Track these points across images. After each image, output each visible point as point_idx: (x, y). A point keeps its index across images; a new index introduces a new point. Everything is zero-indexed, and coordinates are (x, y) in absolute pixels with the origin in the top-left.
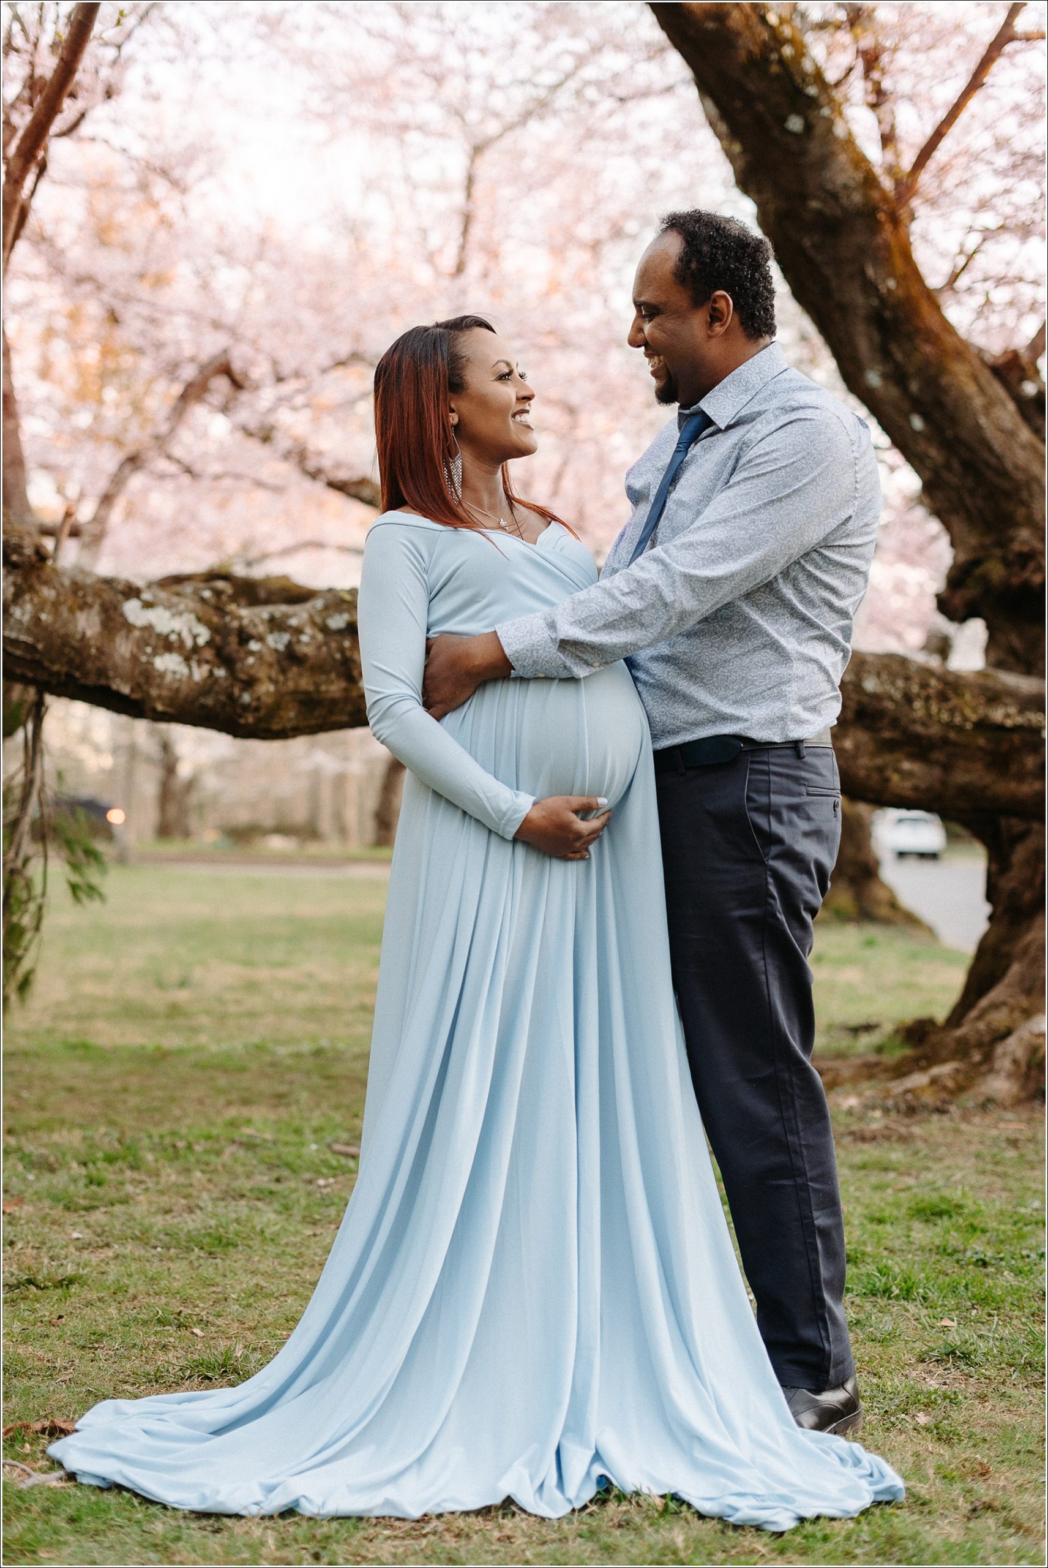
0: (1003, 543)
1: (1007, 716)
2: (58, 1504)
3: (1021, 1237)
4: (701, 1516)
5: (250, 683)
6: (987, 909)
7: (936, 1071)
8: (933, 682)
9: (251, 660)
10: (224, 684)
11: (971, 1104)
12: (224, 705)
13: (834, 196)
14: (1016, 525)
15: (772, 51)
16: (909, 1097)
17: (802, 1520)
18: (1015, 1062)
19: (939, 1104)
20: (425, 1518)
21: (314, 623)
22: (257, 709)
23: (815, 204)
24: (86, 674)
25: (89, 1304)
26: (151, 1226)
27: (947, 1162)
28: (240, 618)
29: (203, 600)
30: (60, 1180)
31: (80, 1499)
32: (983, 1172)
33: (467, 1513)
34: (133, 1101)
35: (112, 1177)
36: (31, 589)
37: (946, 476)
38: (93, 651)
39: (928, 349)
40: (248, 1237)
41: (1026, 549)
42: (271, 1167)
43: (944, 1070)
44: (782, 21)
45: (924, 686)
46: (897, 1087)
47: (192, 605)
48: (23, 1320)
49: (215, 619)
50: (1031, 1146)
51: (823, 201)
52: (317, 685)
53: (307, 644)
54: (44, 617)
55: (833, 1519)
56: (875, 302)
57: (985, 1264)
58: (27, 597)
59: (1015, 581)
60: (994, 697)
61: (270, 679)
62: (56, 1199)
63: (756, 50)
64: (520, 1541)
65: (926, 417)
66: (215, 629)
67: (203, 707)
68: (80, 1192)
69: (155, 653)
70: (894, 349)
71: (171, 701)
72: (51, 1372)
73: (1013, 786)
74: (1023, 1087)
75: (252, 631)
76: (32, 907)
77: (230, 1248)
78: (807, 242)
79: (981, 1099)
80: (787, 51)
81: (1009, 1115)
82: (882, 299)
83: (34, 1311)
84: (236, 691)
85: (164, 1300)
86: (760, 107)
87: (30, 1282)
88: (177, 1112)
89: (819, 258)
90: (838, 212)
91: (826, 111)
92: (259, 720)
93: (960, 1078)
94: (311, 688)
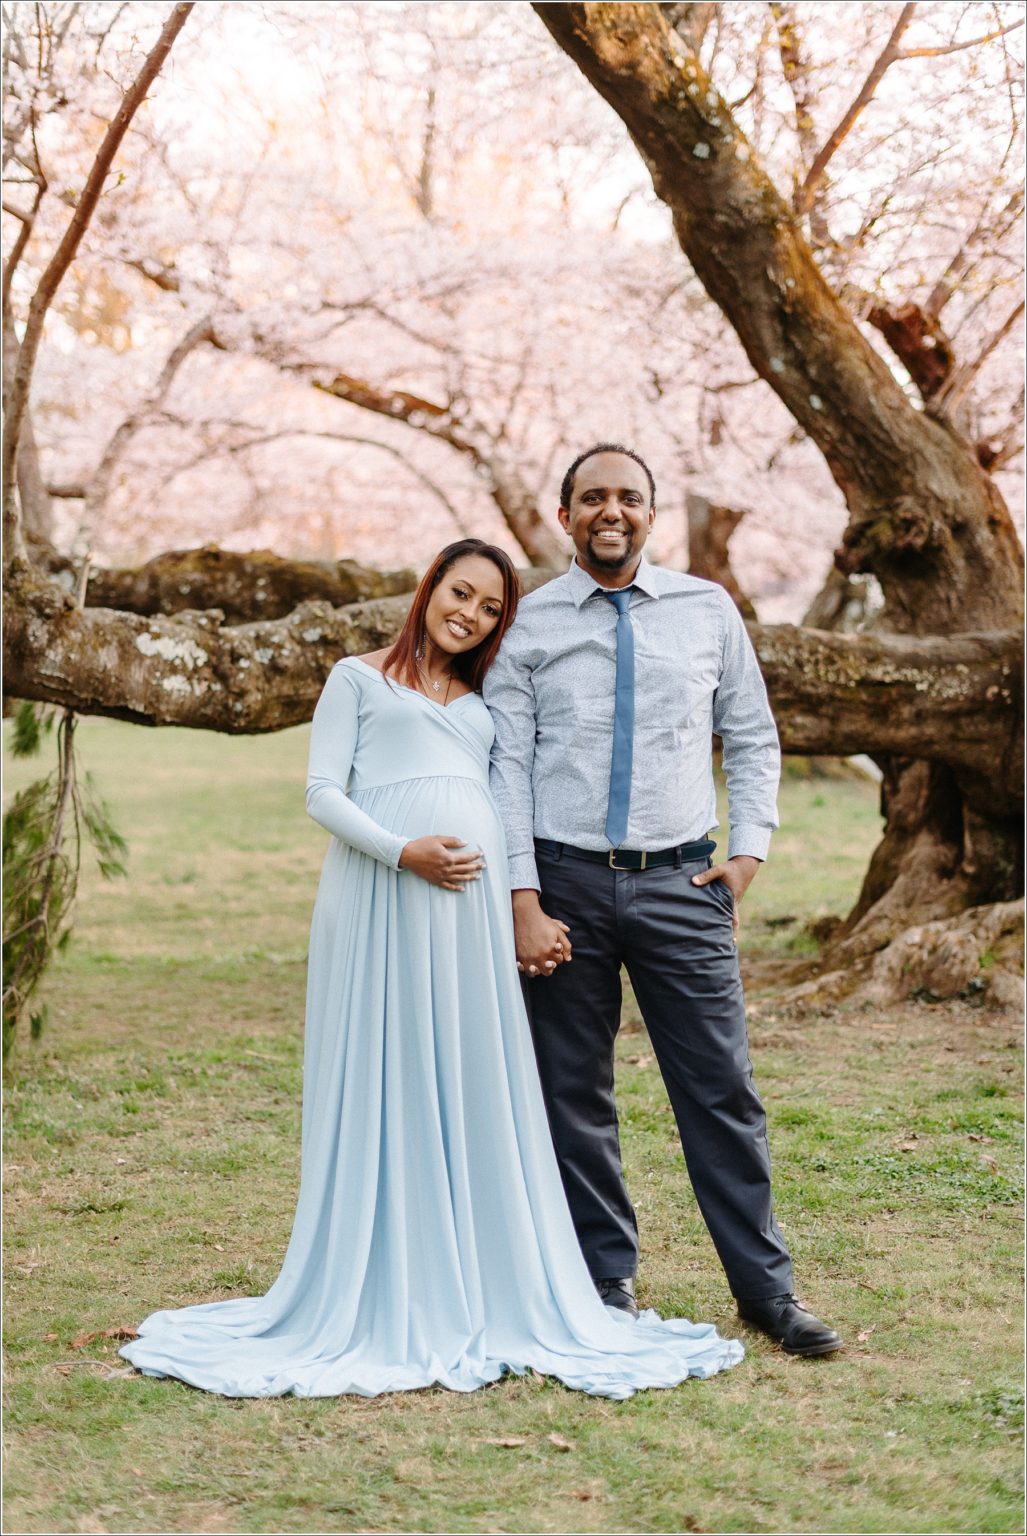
0: (892, 507)
1: (886, 673)
2: (131, 1392)
3: (858, 1142)
4: (568, 1389)
5: (241, 695)
6: (882, 822)
7: (823, 979)
8: (821, 648)
9: (242, 676)
10: (220, 696)
11: (851, 1008)
12: (220, 714)
13: (738, 211)
14: (903, 493)
15: (679, 90)
16: (800, 1003)
17: (637, 1391)
18: (891, 969)
19: (825, 1008)
20: (381, 1396)
21: (292, 637)
22: (247, 715)
23: (721, 218)
24: (108, 699)
25: (136, 1225)
26: (178, 1151)
27: (821, 1067)
28: (231, 641)
29: (200, 627)
30: (104, 1107)
31: (147, 1387)
32: (847, 1078)
33: (409, 1392)
34: (154, 1019)
35: (144, 1104)
36: (62, 634)
37: (841, 448)
38: (113, 680)
39: (824, 338)
40: (254, 1161)
41: (909, 515)
42: (271, 1089)
43: (831, 978)
44: (688, 62)
45: (813, 652)
46: (791, 994)
47: (191, 632)
48: (89, 1241)
49: (211, 643)
50: (892, 1048)
51: (728, 215)
52: (296, 689)
53: (288, 657)
54: (72, 656)
55: (657, 1389)
56: (777, 299)
57: (824, 1169)
58: (59, 641)
59: (900, 543)
60: (874, 658)
61: (258, 689)
62: (102, 1127)
63: (664, 90)
64: (444, 1410)
65: (824, 398)
66: (211, 652)
67: (204, 715)
68: (120, 1119)
69: (163, 676)
70: (794, 338)
71: (177, 713)
72: (114, 1285)
73: (892, 731)
74: (898, 990)
75: (242, 651)
76: (70, 878)
77: (241, 1172)
78: (715, 250)
79: (861, 1003)
80: (693, 89)
81: (883, 1017)
82: (783, 297)
83: (95, 1232)
84: (230, 702)
85: (192, 1220)
86: (670, 137)
87: (91, 1208)
88: (191, 1029)
89: (726, 263)
90: (742, 224)
91: (728, 139)
92: (249, 722)
93: (844, 984)
94: (292, 692)
